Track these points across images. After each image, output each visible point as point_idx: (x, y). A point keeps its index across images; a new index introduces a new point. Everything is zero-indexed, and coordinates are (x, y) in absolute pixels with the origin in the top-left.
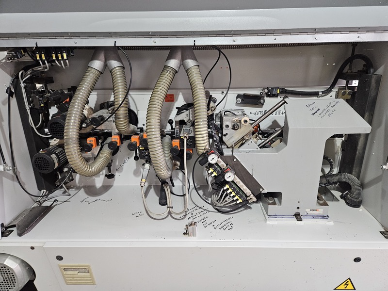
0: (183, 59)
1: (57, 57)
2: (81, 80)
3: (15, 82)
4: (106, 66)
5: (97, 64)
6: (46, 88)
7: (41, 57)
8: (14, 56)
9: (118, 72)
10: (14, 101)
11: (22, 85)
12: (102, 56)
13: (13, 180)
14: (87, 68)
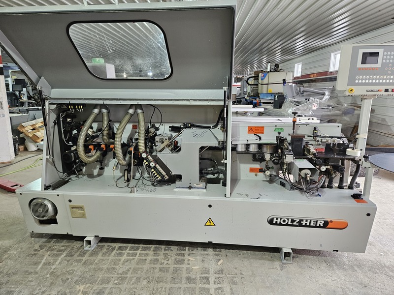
0: (136, 109)
1: (78, 107)
2: (88, 117)
3: (58, 118)
4: (100, 111)
5: (96, 111)
6: (72, 121)
7: (71, 107)
8: (59, 107)
9: (105, 114)
10: (56, 127)
11: (61, 119)
12: (99, 107)
13: (52, 165)
14: (91, 112)
